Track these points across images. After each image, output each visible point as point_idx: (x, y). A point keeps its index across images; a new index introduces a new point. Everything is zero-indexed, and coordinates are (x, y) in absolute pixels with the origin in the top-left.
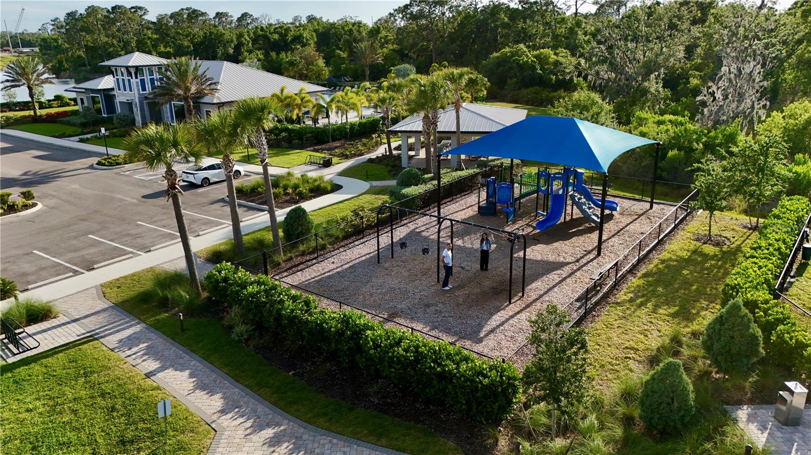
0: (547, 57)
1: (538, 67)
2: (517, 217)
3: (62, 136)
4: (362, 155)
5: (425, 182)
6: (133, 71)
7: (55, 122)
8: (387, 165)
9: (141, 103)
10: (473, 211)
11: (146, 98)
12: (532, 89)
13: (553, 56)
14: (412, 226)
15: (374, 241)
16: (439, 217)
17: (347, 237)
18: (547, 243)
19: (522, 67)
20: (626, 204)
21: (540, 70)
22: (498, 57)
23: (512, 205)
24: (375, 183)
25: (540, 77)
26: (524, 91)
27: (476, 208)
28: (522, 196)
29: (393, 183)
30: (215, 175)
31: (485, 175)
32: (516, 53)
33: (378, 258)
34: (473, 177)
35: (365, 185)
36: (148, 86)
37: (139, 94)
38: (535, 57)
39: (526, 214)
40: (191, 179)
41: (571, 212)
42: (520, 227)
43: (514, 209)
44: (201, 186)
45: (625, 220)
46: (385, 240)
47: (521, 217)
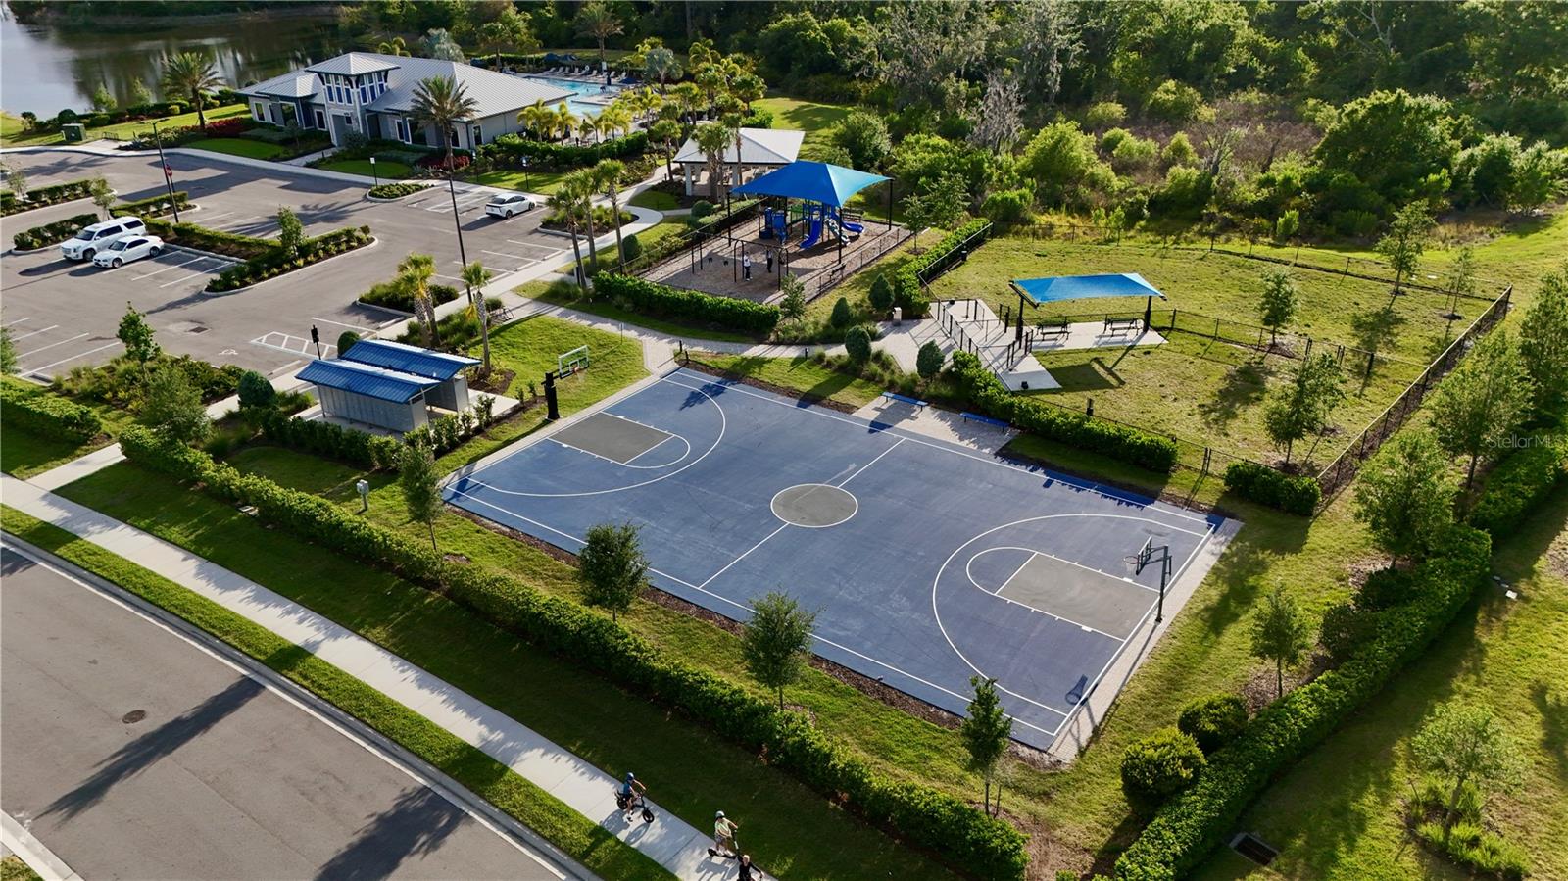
0: (842, 30)
1: (829, 46)
2: (789, 239)
3: (275, 159)
4: (640, 181)
5: (715, 212)
6: (353, 80)
7: (237, 137)
8: (672, 194)
9: (362, 115)
10: (755, 236)
11: (368, 111)
12: (821, 78)
13: (849, 29)
14: (710, 249)
15: (689, 258)
16: (730, 240)
17: (664, 257)
18: (807, 257)
19: (811, 46)
20: (874, 227)
21: (833, 49)
22: (777, 31)
23: (785, 230)
24: (667, 212)
25: (832, 60)
26: (812, 80)
27: (757, 234)
28: (793, 223)
29: (688, 211)
30: (516, 207)
31: (764, 204)
32: (802, 26)
33: (693, 268)
34: (753, 207)
35: (658, 215)
36: (369, 96)
37: (361, 106)
38: (826, 31)
39: (797, 237)
40: (496, 211)
41: (827, 235)
42: (791, 247)
43: (787, 233)
44: (506, 218)
45: (867, 239)
46: (697, 255)
47: (792, 240)
